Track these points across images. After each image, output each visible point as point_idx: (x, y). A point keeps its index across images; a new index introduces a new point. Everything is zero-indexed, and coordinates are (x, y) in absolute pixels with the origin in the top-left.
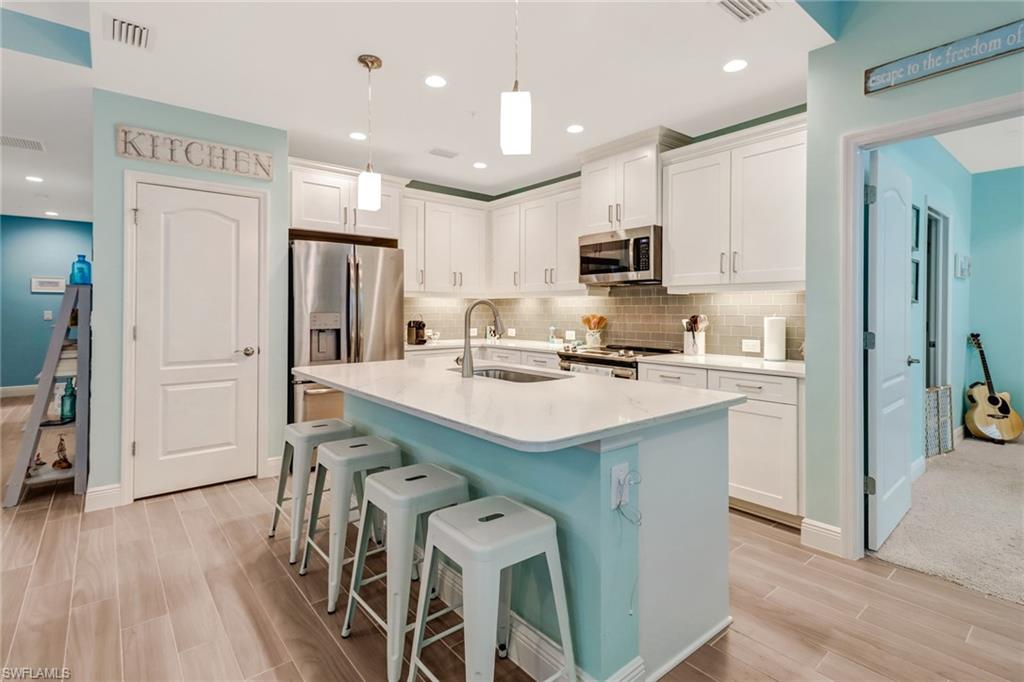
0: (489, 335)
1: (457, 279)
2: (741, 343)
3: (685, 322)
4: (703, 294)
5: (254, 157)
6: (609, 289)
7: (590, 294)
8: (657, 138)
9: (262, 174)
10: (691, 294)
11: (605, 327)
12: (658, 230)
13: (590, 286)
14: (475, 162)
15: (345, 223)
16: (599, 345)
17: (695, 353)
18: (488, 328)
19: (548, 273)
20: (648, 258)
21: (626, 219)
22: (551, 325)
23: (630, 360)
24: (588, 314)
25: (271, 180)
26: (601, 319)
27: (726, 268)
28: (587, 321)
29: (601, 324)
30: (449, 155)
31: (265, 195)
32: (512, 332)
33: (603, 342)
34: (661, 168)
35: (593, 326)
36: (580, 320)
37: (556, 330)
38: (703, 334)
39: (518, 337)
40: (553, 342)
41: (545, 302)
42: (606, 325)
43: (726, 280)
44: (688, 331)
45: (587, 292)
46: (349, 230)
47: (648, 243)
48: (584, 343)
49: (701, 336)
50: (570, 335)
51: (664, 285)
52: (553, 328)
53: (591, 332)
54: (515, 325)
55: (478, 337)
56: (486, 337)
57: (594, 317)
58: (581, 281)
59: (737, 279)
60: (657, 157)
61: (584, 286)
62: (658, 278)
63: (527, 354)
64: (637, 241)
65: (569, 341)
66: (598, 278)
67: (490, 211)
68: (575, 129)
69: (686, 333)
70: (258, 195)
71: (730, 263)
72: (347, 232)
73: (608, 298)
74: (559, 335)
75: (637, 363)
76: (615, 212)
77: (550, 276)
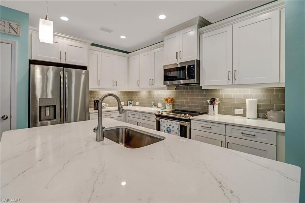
0: (128, 104)
1: (115, 83)
2: (234, 110)
3: (209, 101)
4: (217, 89)
5: (8, 24)
6: (175, 87)
7: (168, 89)
8: (197, 22)
9: (14, 33)
10: (210, 89)
11: (174, 102)
12: (198, 62)
13: (168, 86)
14: (121, 36)
15: (61, 59)
16: (171, 110)
17: (214, 114)
18: (128, 102)
19: (151, 81)
20: (194, 74)
21: (184, 58)
22: (152, 101)
23: (187, 118)
24: (167, 97)
25: (19, 36)
26: (172, 99)
27: (231, 78)
28: (166, 100)
29: (172, 101)
30: (109, 31)
31: (15, 43)
32: (137, 103)
33: (173, 108)
34: (199, 35)
35: (169, 102)
36: (164, 100)
37: (154, 103)
38: (217, 106)
39: (139, 105)
40: (153, 108)
41: (150, 92)
42: (174, 101)
43: (230, 83)
44: (210, 105)
45: (167, 88)
46: (63, 61)
47: (194, 67)
48: (165, 108)
49: (216, 107)
50: (160, 105)
51: (200, 85)
52: (153, 102)
53: (168, 104)
54: (139, 101)
55: (125, 105)
56: (127, 105)
57: (169, 98)
58: (164, 84)
59: (236, 83)
60: (198, 31)
61: (165, 86)
62: (198, 83)
63: (142, 113)
64: (189, 67)
65: (159, 108)
66: (170, 83)
67: (129, 58)
68: (162, 17)
69: (209, 105)
70: (11, 43)
71: (233, 76)
72: (62, 62)
73: (175, 91)
74: (155, 105)
75: (190, 120)
76: (179, 55)
77: (151, 82)
